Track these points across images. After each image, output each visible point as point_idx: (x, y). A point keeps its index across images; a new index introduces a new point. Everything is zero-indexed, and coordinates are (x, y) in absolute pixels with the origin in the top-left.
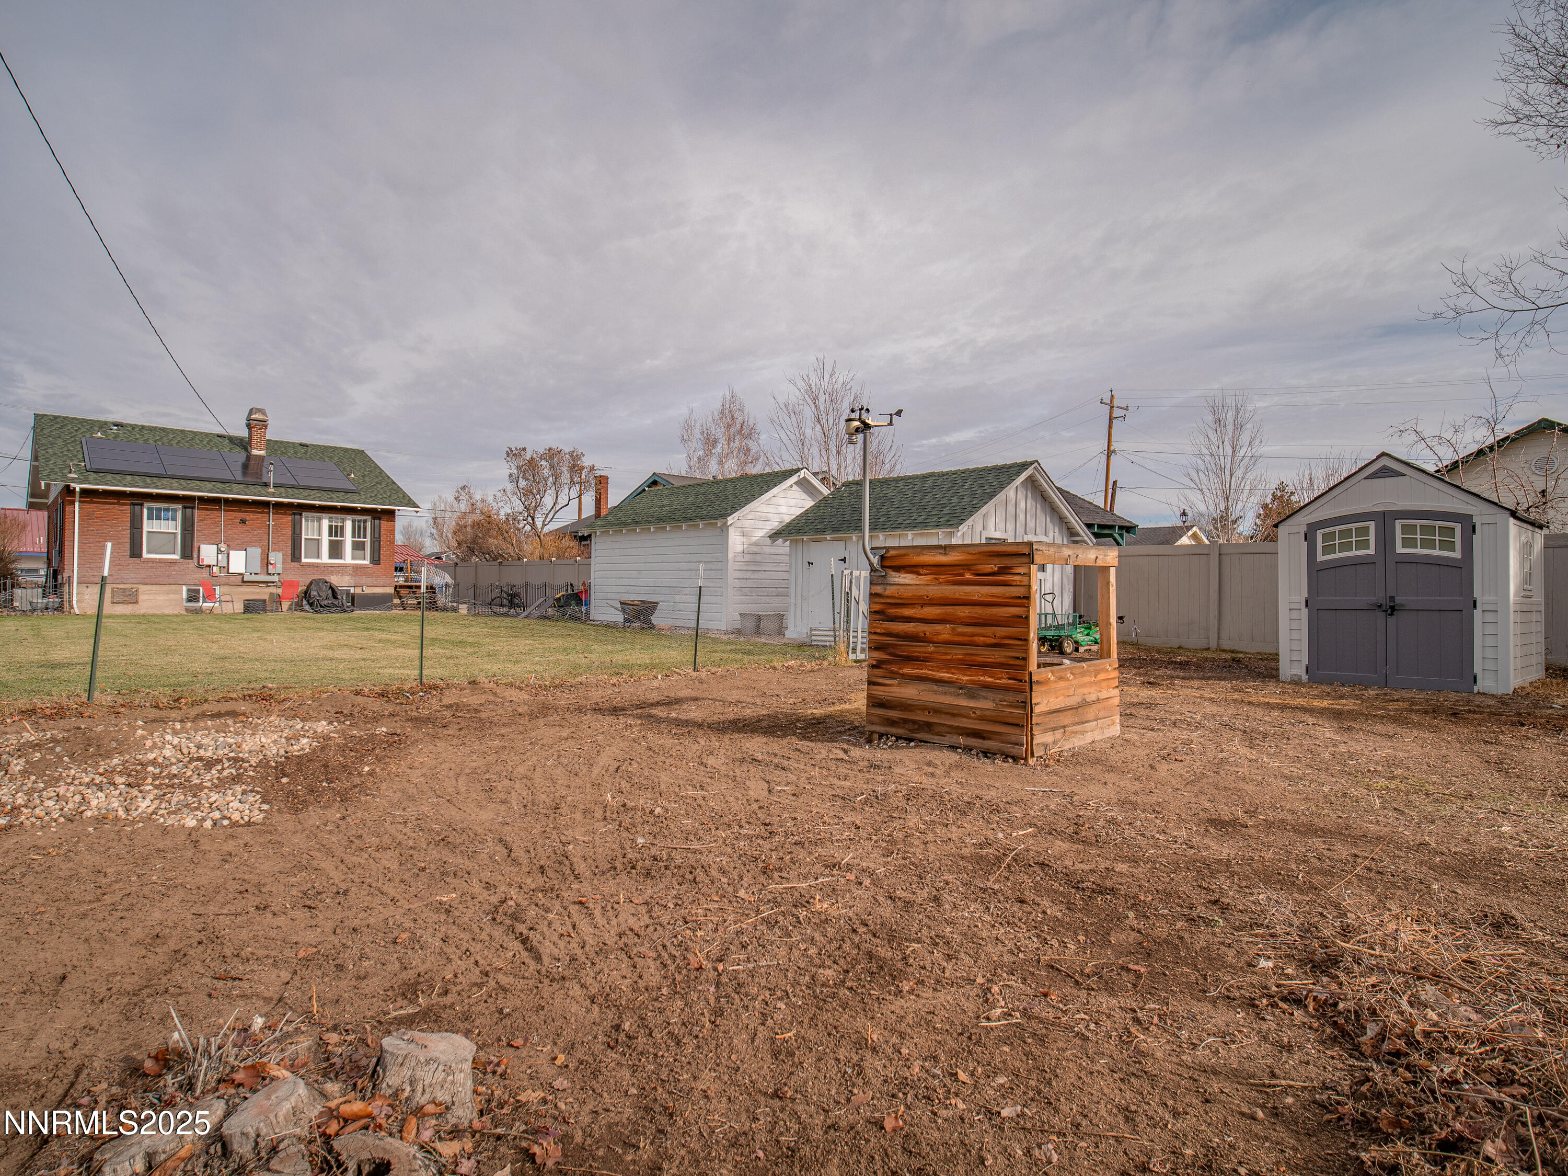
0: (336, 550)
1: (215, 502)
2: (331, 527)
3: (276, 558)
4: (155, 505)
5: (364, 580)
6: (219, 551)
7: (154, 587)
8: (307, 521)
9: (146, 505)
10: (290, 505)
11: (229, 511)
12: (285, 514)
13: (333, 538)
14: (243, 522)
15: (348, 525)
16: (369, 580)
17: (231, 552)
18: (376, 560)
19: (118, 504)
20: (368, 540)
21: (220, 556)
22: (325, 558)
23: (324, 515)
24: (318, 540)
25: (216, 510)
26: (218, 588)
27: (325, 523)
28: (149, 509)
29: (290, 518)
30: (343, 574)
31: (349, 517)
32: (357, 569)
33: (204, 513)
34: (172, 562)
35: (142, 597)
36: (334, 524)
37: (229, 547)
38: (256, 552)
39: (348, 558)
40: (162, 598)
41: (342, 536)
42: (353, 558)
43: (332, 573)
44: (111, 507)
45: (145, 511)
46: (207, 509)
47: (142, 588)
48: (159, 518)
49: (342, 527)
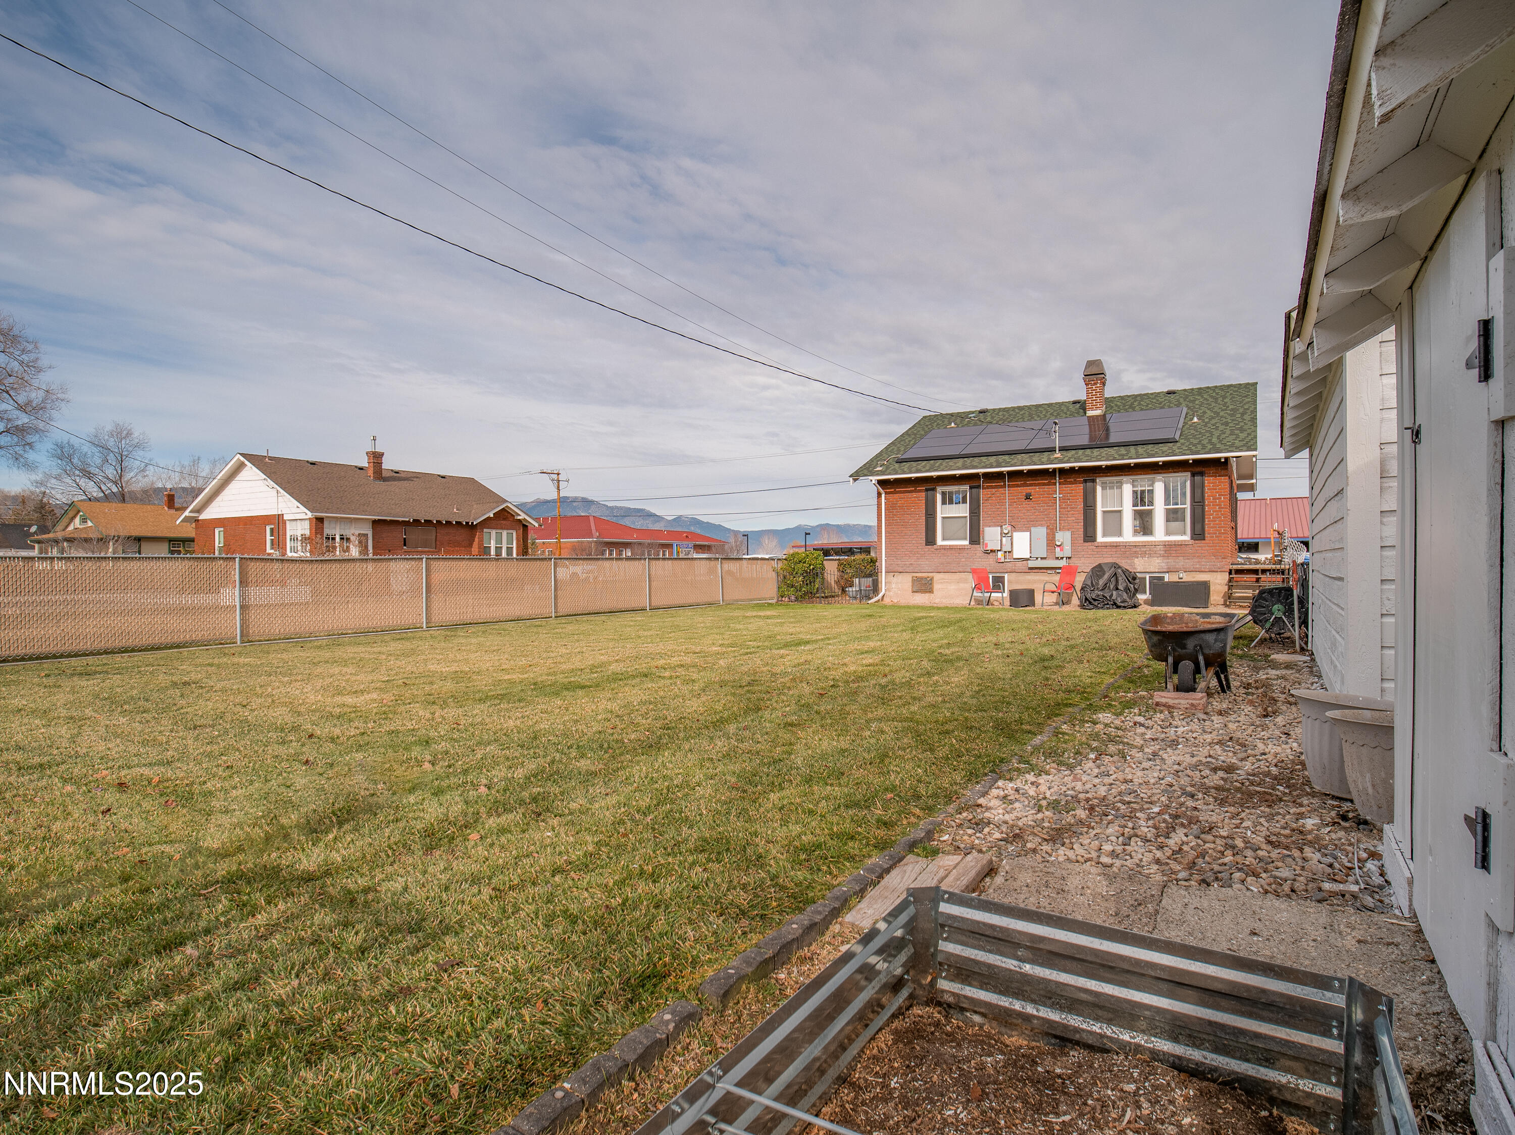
0: (1144, 522)
1: (999, 476)
2: (1135, 492)
3: (1064, 537)
4: (948, 489)
5: (1181, 562)
6: (1003, 535)
7: (946, 576)
8: (1103, 488)
9: (940, 489)
10: (1082, 470)
11: (1013, 486)
12: (1075, 482)
13: (1139, 508)
14: (1028, 497)
15: (1159, 489)
16: (1189, 564)
17: (1016, 534)
18: (1198, 534)
19: (915, 491)
20: (1188, 506)
21: (1004, 539)
22: (1128, 535)
23: (1125, 478)
24: (1120, 512)
25: (1001, 487)
26: (1006, 576)
27: (1127, 490)
28: (943, 494)
29: (1081, 486)
30: (1150, 556)
31: (1159, 477)
32: (1170, 548)
33: (989, 492)
34: (961, 549)
35: (936, 586)
36: (1140, 489)
37: (1014, 528)
38: (1041, 532)
39: (1160, 533)
40: (953, 587)
41: (1151, 503)
42: (1168, 533)
43: (1136, 555)
44: (909, 495)
45: (939, 497)
46: (992, 487)
47: (937, 577)
48: (951, 502)
49: (1151, 492)
